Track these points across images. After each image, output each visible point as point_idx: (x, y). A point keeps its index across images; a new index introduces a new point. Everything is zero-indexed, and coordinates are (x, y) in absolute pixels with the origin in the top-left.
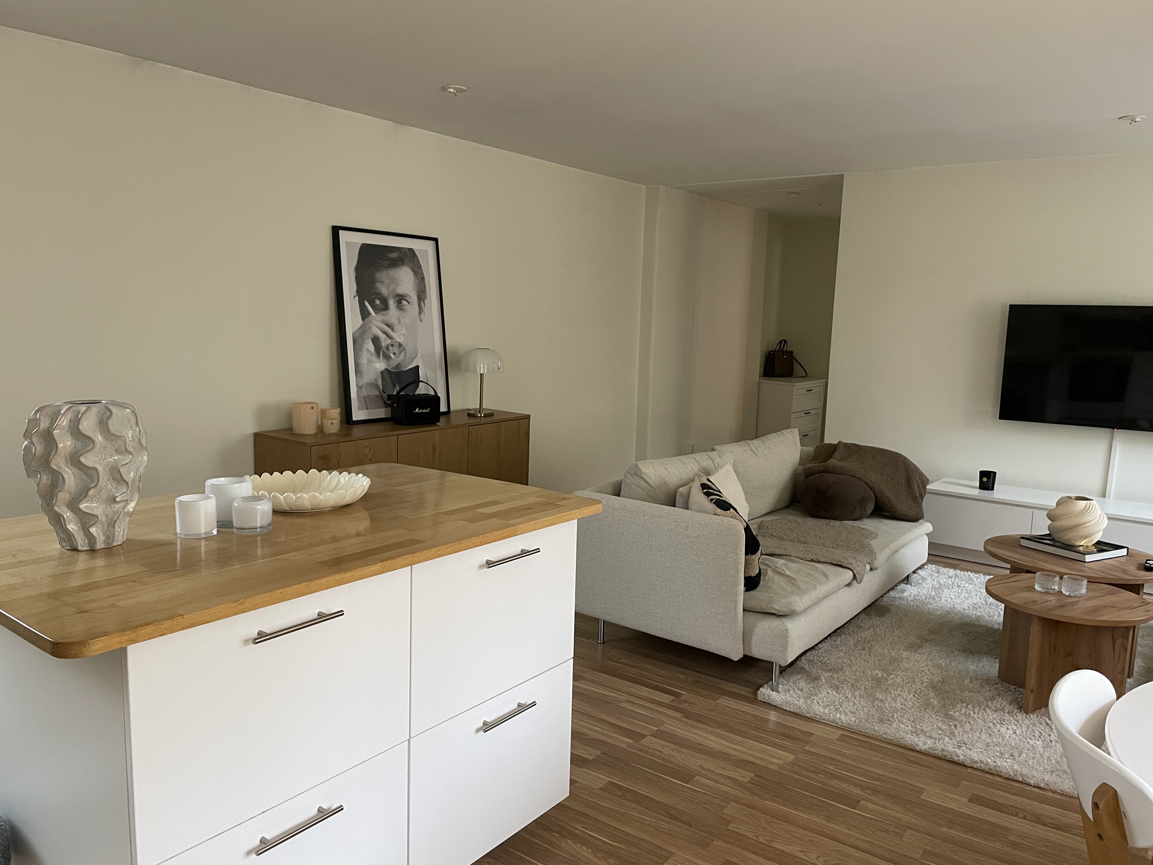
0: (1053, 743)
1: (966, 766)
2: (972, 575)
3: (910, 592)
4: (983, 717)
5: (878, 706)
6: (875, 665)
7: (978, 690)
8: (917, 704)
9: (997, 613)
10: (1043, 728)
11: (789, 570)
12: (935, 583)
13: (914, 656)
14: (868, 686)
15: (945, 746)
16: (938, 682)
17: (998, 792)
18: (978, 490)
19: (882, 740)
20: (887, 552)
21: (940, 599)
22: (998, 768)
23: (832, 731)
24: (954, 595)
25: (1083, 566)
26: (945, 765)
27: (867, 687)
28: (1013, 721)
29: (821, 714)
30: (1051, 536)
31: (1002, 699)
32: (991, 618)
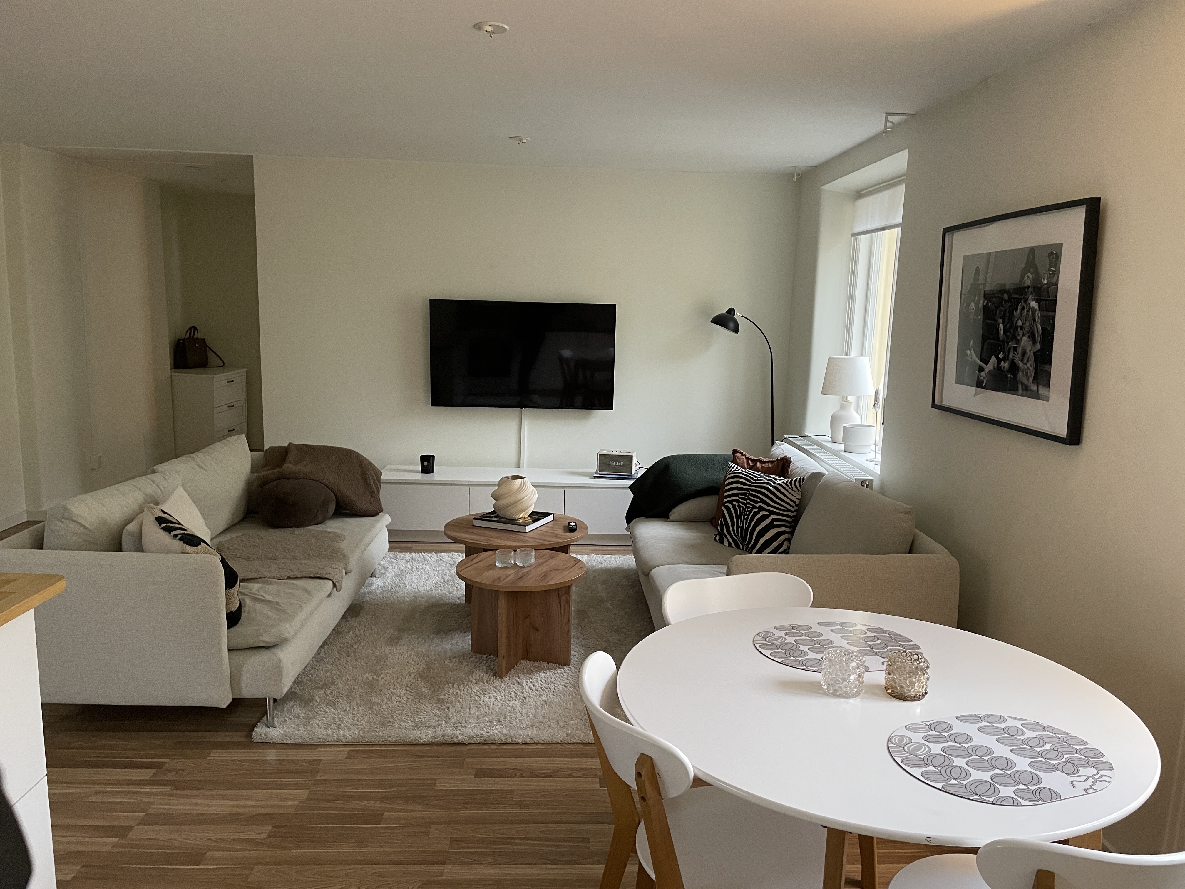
0: (527, 699)
1: (466, 744)
2: (427, 555)
3: (377, 584)
4: (468, 693)
5: (377, 711)
6: (363, 668)
7: (458, 667)
8: (412, 698)
9: (455, 588)
10: (516, 688)
11: (269, 595)
12: (396, 570)
13: (396, 649)
14: (363, 693)
15: (444, 731)
16: (424, 669)
17: (495, 760)
18: (420, 474)
19: (388, 743)
20: (358, 551)
21: (404, 585)
22: (491, 737)
23: (339, 751)
24: (416, 578)
25: (525, 536)
26: (449, 749)
27: (361, 694)
28: (492, 688)
29: (325, 737)
30: (496, 513)
31: (479, 670)
32: (451, 595)
